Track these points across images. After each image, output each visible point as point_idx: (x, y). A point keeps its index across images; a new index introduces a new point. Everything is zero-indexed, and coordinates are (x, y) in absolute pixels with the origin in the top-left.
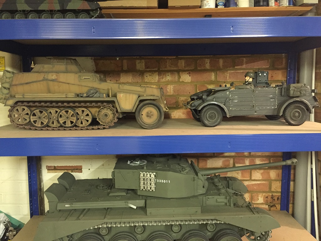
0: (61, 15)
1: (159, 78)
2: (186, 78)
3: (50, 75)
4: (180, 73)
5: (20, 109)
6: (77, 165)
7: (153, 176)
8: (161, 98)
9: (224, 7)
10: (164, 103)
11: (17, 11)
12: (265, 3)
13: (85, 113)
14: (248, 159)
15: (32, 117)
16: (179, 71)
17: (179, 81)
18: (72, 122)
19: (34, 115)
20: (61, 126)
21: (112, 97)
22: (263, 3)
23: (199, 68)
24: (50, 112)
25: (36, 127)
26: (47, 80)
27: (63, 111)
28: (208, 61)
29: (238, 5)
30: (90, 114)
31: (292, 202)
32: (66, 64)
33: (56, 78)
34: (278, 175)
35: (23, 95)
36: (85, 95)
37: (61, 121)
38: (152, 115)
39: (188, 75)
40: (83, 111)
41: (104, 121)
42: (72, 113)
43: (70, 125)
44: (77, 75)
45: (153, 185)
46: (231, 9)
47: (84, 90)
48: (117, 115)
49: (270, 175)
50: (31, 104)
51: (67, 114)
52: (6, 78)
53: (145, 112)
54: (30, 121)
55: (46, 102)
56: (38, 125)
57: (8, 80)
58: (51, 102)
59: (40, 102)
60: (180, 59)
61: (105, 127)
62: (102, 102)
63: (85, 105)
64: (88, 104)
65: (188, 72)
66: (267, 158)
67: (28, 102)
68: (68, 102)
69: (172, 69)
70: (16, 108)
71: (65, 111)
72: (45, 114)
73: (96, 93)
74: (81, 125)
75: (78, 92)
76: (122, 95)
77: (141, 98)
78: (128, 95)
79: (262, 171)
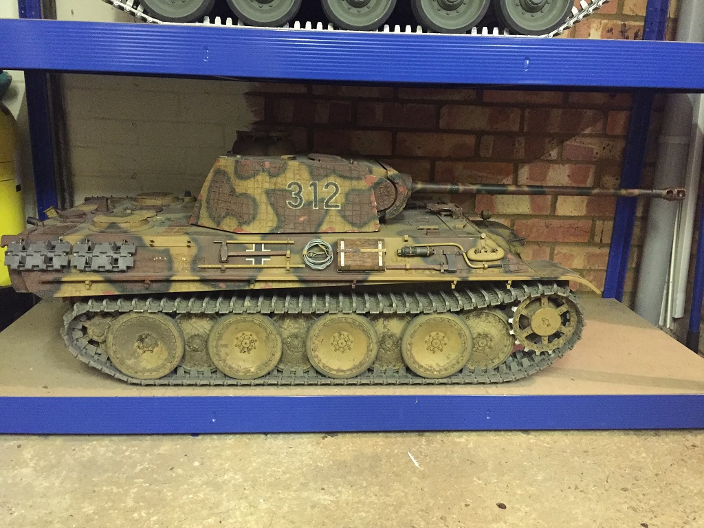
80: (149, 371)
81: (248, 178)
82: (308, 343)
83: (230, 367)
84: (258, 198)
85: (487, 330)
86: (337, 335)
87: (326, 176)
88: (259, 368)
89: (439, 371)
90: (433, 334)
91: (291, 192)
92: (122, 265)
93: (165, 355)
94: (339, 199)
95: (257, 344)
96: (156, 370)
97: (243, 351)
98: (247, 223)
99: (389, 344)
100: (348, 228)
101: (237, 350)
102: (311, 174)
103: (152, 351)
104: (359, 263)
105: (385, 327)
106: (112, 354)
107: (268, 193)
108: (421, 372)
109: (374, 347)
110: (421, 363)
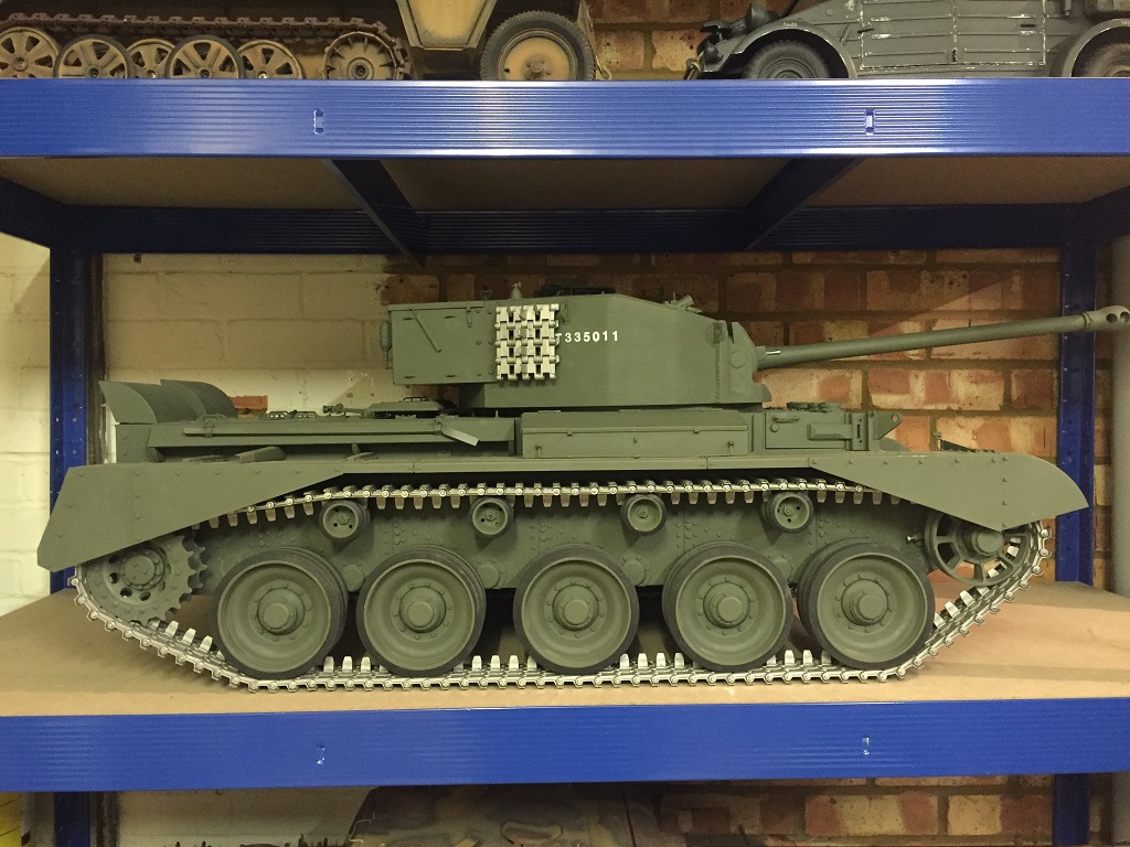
2: (676, 53)
4: (655, 36)
6: (248, 395)
7: (547, 314)
13: (277, 62)
14: (922, 374)
16: (648, 30)
17: (649, 67)
24: (138, 55)
27: (188, 48)
30: (295, 67)
31: (1100, 549)
34: (1042, 438)
39: (684, 45)
40: (268, 53)
49: (1009, 439)
51: (204, 57)
65: (682, 33)
66: (996, 371)
69: (623, 20)
72: (115, 57)
79: (977, 422)
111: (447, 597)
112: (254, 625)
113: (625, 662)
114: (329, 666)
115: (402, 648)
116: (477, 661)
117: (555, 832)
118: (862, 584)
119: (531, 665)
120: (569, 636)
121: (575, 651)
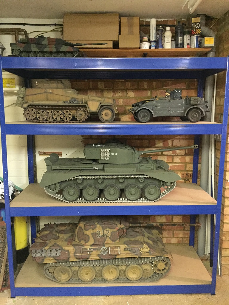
0: (56, 54)
1: (113, 94)
2: (131, 94)
3: (48, 90)
5: (30, 110)
7: (108, 151)
8: (114, 105)
9: (155, 48)
10: (115, 108)
11: (31, 52)
12: (181, 46)
13: (68, 113)
15: (37, 115)
16: (126, 90)
17: (126, 96)
18: (61, 118)
19: (39, 113)
20: (54, 121)
21: (85, 103)
22: (180, 46)
23: (140, 88)
24: (48, 112)
25: (40, 120)
26: (47, 92)
27: (56, 112)
28: (146, 83)
29: (164, 47)
30: (71, 114)
32: (57, 84)
33: (52, 91)
34: (191, 160)
35: (33, 101)
36: (69, 102)
37: (55, 117)
38: (108, 115)
39: (133, 93)
40: (67, 112)
41: (79, 118)
42: (61, 112)
43: (60, 120)
44: (64, 90)
45: (108, 156)
46: (160, 49)
47: (68, 99)
48: (87, 114)
50: (37, 107)
52: (21, 91)
53: (104, 113)
54: (36, 117)
55: (45, 106)
56: (41, 119)
57: (22, 93)
58: (49, 106)
59: (42, 106)
60: (127, 82)
61: (80, 121)
62: (79, 106)
63: (69, 108)
64: (70, 108)
65: (132, 90)
67: (35, 105)
68: (59, 106)
69: (122, 88)
70: (28, 109)
71: (57, 112)
72: (45, 113)
73: (75, 101)
74: (66, 120)
75: (64, 100)
76: (90, 102)
77: (102, 104)
78: (94, 102)
79: (180, 157)
80: (64, 280)
81: (87, 230)
82: (102, 272)
83: (83, 279)
84: (89, 235)
85: (147, 268)
86: (109, 270)
87: (106, 228)
88: (90, 279)
89: (135, 279)
90: (133, 269)
91: (97, 233)
92: (58, 255)
93: (67, 276)
94: (109, 235)
95: (90, 273)
96: (65, 280)
97: (86, 274)
98: (87, 242)
99: (122, 272)
100: (112, 242)
101: (85, 274)
102: (102, 228)
103: (64, 275)
104: (114, 253)
105: (121, 268)
106: (55, 276)
107: (92, 234)
108: (130, 279)
109: (119, 273)
110: (130, 277)
111: (94, 190)
112: (68, 194)
113: (119, 199)
114: (78, 200)
115: (88, 197)
116: (98, 199)
117: (109, 221)
118: (151, 189)
119: (106, 200)
120: (111, 196)
121: (112, 198)
